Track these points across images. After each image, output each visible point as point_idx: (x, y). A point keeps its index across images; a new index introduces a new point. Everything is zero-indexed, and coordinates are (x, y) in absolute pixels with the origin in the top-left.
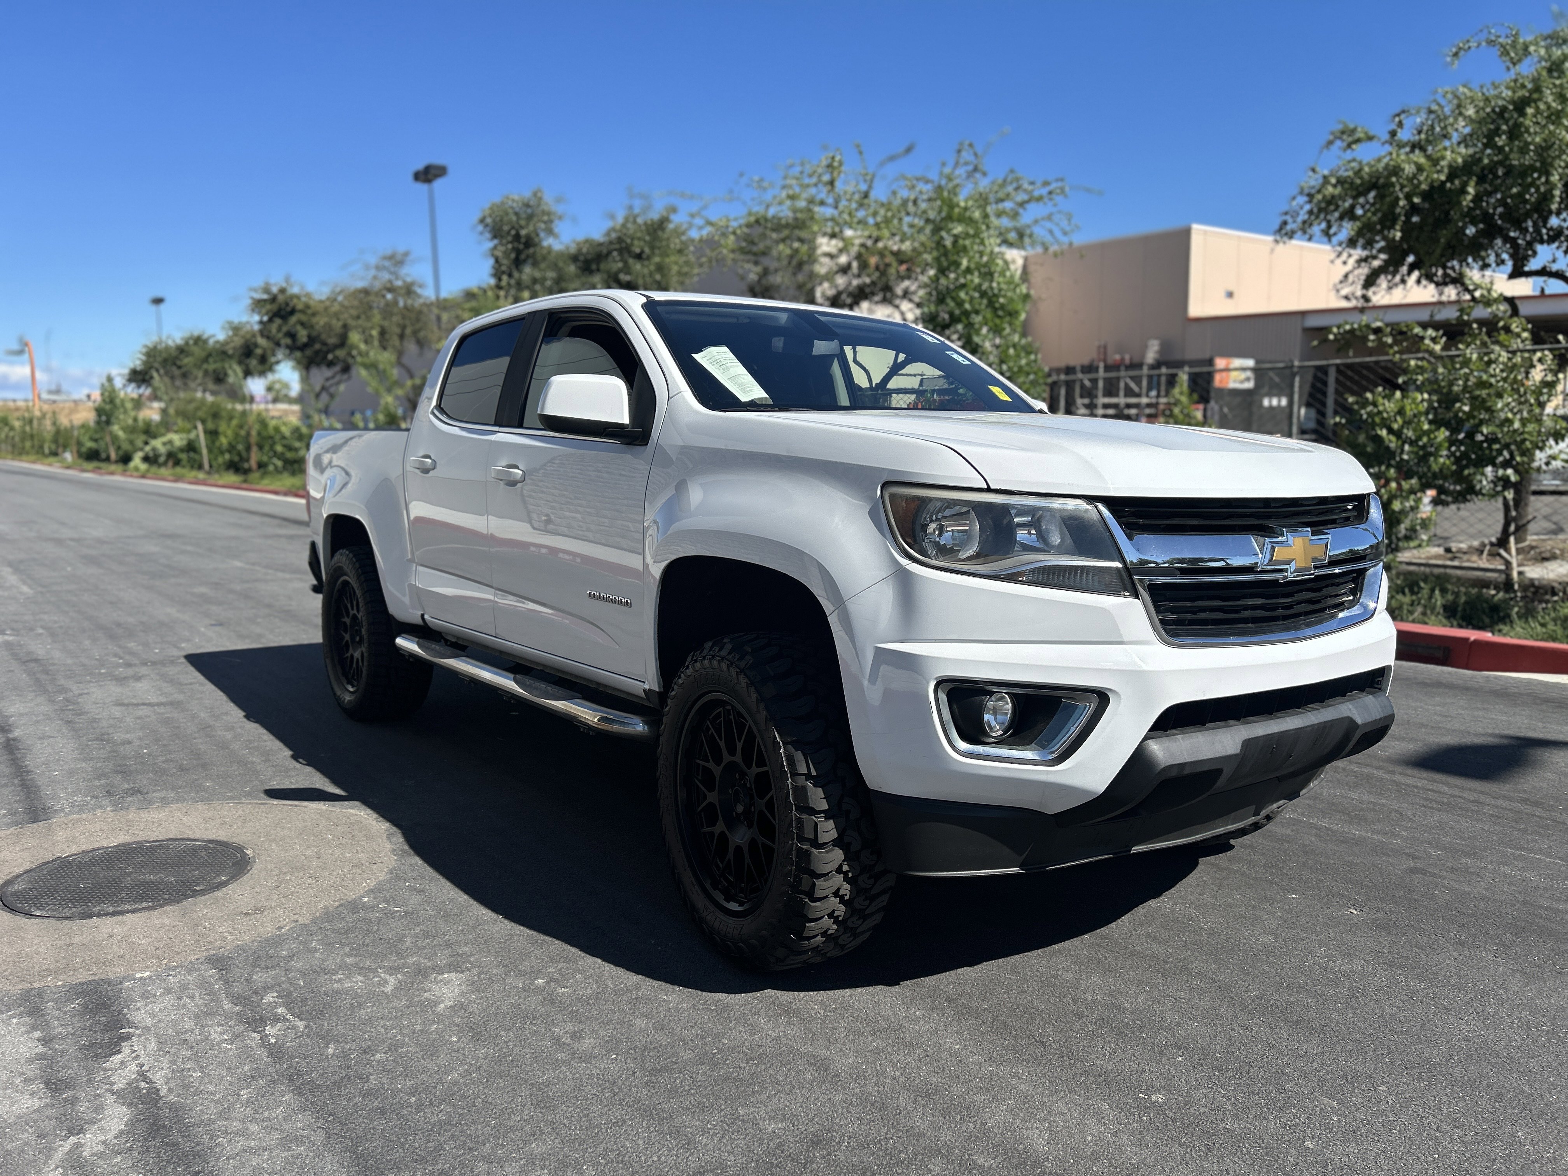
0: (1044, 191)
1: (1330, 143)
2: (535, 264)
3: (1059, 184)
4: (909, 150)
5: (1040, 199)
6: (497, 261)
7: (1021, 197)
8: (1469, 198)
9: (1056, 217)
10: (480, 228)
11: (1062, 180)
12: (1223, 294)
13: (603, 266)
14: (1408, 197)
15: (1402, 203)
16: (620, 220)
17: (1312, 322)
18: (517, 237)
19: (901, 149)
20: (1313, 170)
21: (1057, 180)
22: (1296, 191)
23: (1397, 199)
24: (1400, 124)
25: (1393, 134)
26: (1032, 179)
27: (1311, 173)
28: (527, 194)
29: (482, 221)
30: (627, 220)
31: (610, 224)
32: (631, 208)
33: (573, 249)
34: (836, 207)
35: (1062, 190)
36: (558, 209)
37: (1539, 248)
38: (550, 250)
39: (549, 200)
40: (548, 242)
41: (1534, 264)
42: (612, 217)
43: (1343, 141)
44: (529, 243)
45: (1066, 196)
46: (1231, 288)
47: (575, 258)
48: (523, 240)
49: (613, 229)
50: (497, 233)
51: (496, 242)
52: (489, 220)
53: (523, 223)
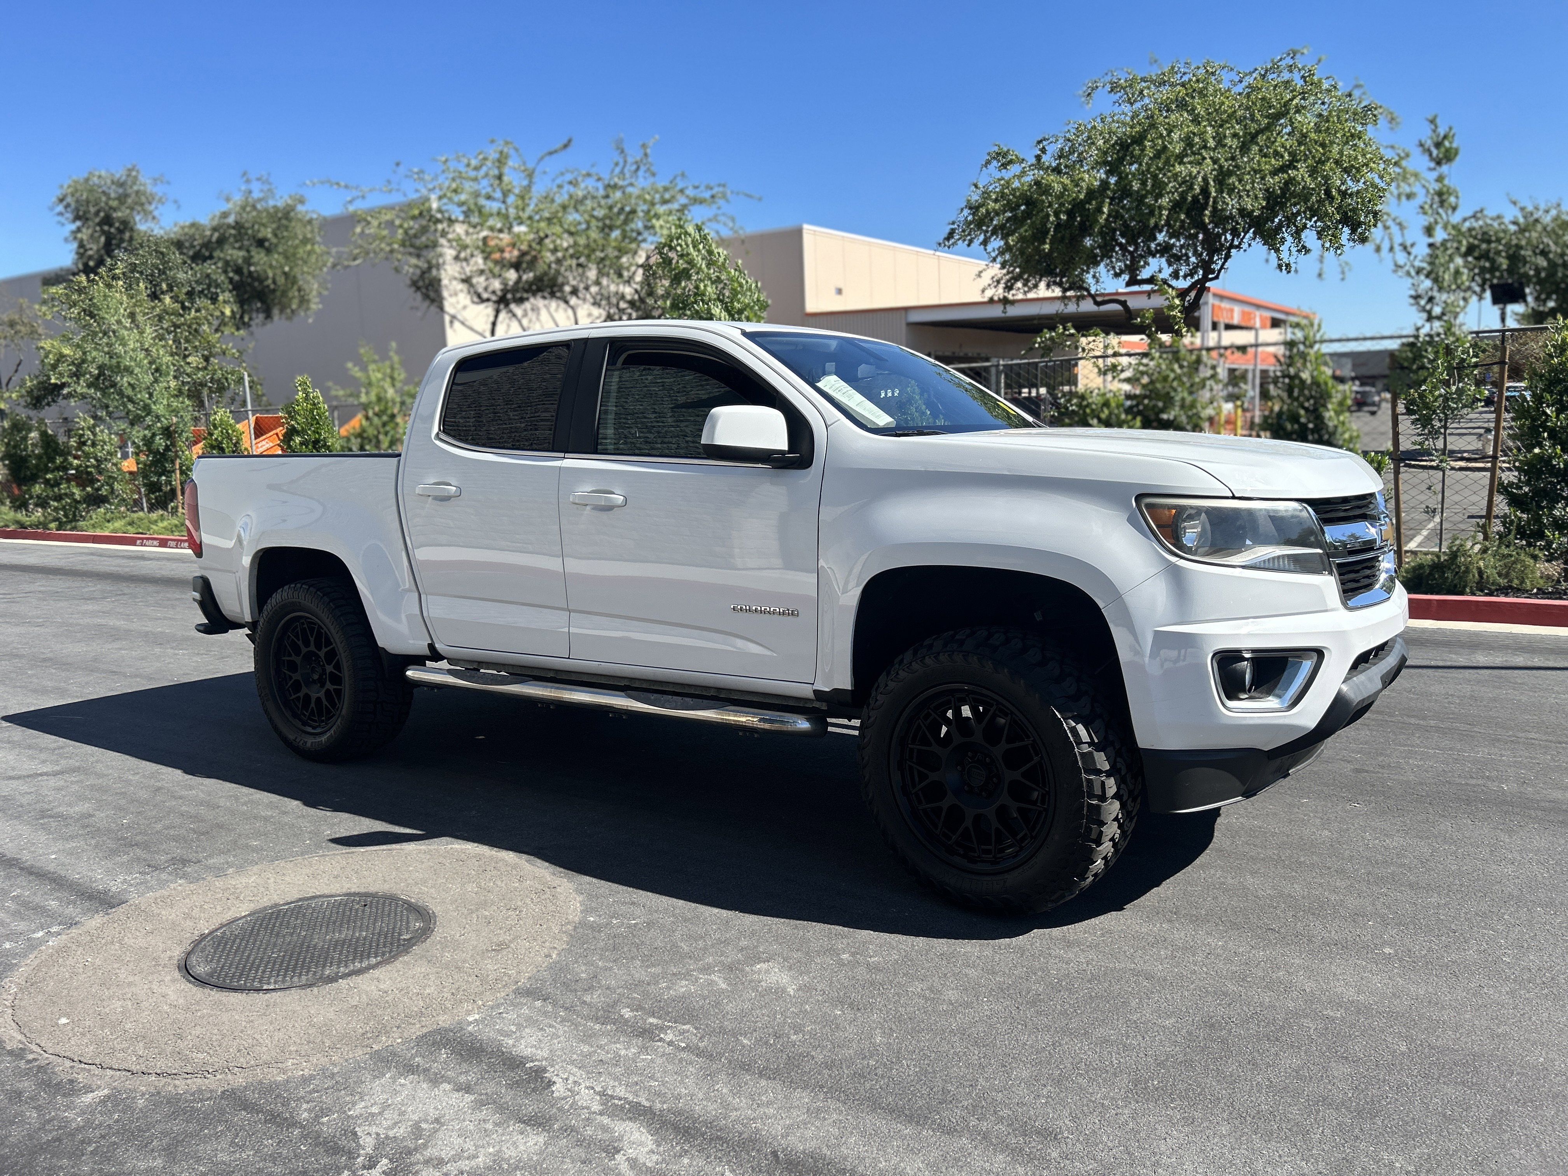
0: (707, 195)
1: (988, 162)
2: (131, 251)
3: (721, 189)
4: (566, 146)
5: (702, 202)
6: (81, 245)
7: (683, 200)
8: (1105, 216)
9: (722, 219)
10: (60, 208)
11: (724, 186)
12: (833, 291)
14: (1057, 214)
15: (1052, 219)
16: (237, 204)
17: (915, 317)
18: (108, 220)
19: (559, 145)
20: (976, 186)
21: (719, 185)
22: (964, 204)
23: (1048, 215)
24: (1043, 150)
25: (1038, 158)
26: (696, 184)
27: (973, 188)
28: (120, 173)
29: (61, 200)
30: (245, 204)
31: (224, 208)
32: (249, 193)
34: (504, 202)
35: (724, 196)
36: (158, 190)
37: (1150, 260)
38: (148, 235)
39: (146, 182)
40: (142, 226)
41: (1145, 274)
42: (227, 199)
43: (999, 161)
44: (123, 227)
45: (727, 201)
46: (841, 286)
47: (179, 245)
48: (115, 223)
49: (228, 213)
50: (80, 216)
51: (78, 223)
52: (70, 200)
53: (114, 204)
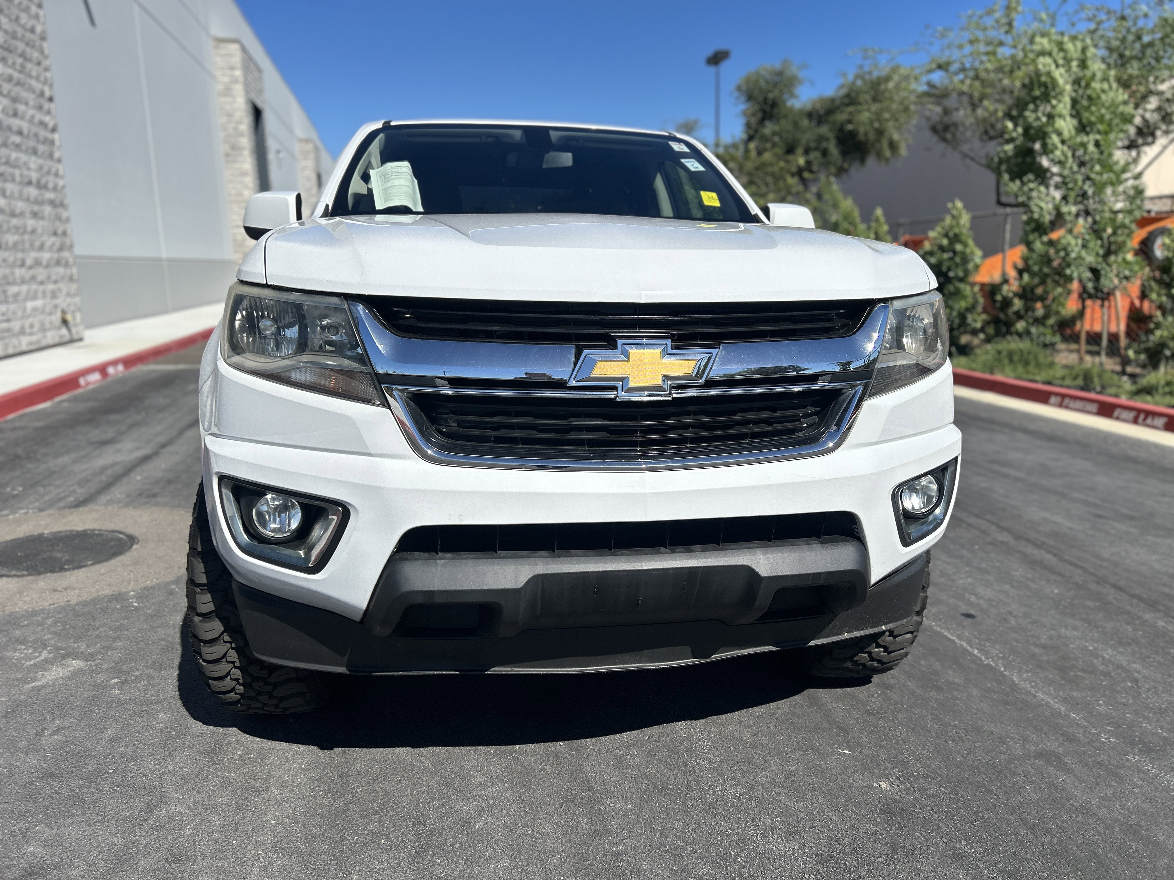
2: (777, 120)
10: (736, 94)
13: (831, 118)
16: (850, 78)
18: (765, 100)
29: (739, 88)
30: (857, 77)
31: (842, 81)
32: (861, 67)
33: (809, 107)
36: (800, 74)
38: (791, 109)
39: (794, 69)
40: (790, 102)
42: (844, 75)
44: (774, 104)
47: (810, 115)
48: (770, 102)
49: (842, 86)
50: (750, 97)
51: (748, 104)
52: (744, 88)
53: (771, 88)
